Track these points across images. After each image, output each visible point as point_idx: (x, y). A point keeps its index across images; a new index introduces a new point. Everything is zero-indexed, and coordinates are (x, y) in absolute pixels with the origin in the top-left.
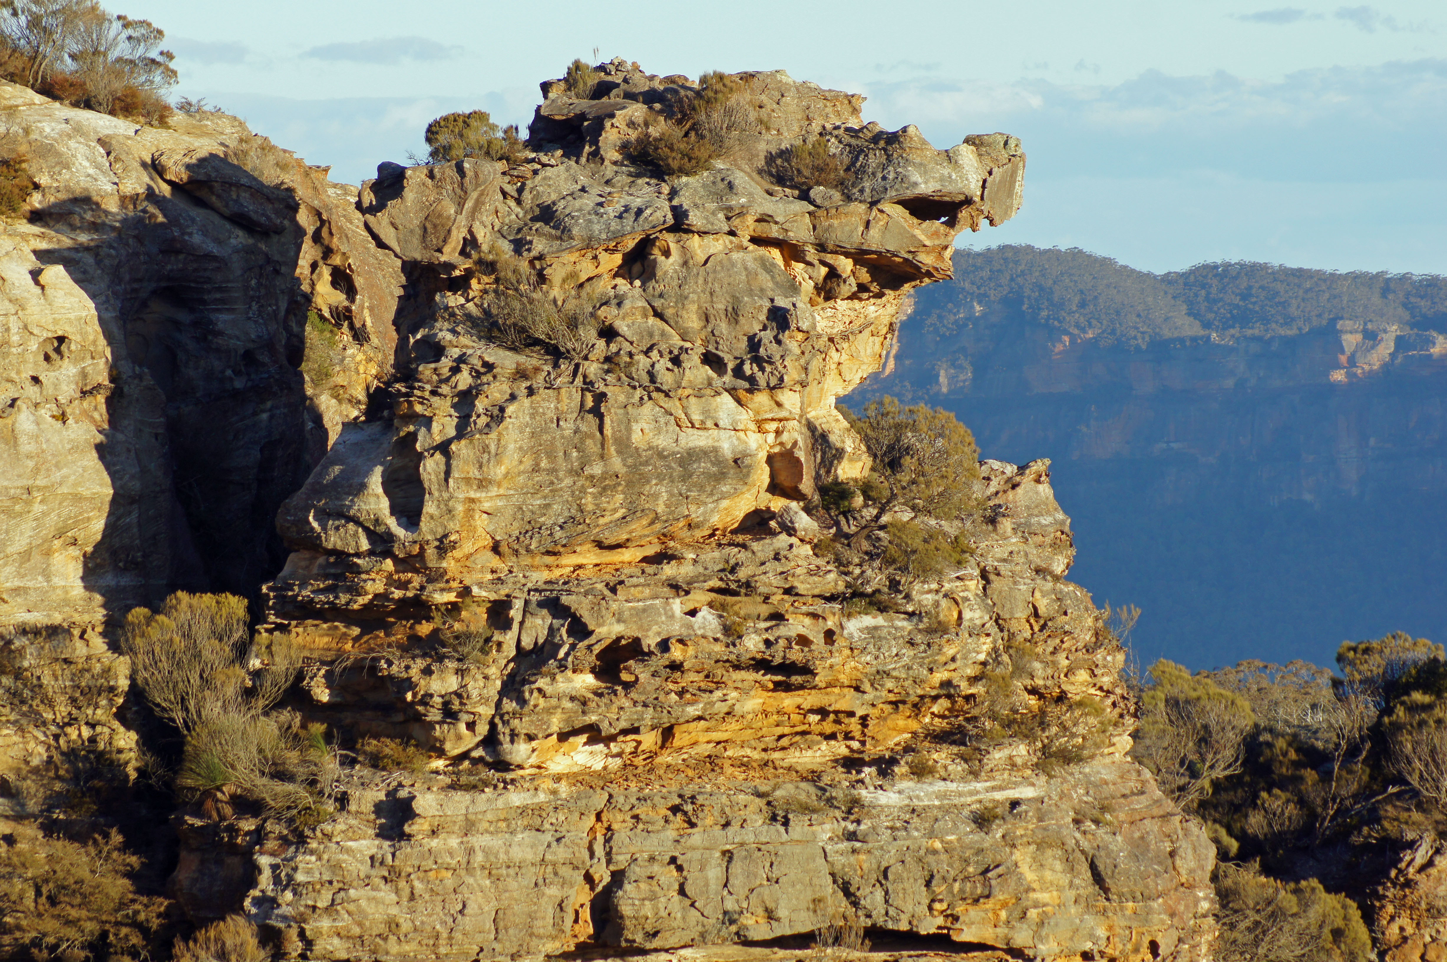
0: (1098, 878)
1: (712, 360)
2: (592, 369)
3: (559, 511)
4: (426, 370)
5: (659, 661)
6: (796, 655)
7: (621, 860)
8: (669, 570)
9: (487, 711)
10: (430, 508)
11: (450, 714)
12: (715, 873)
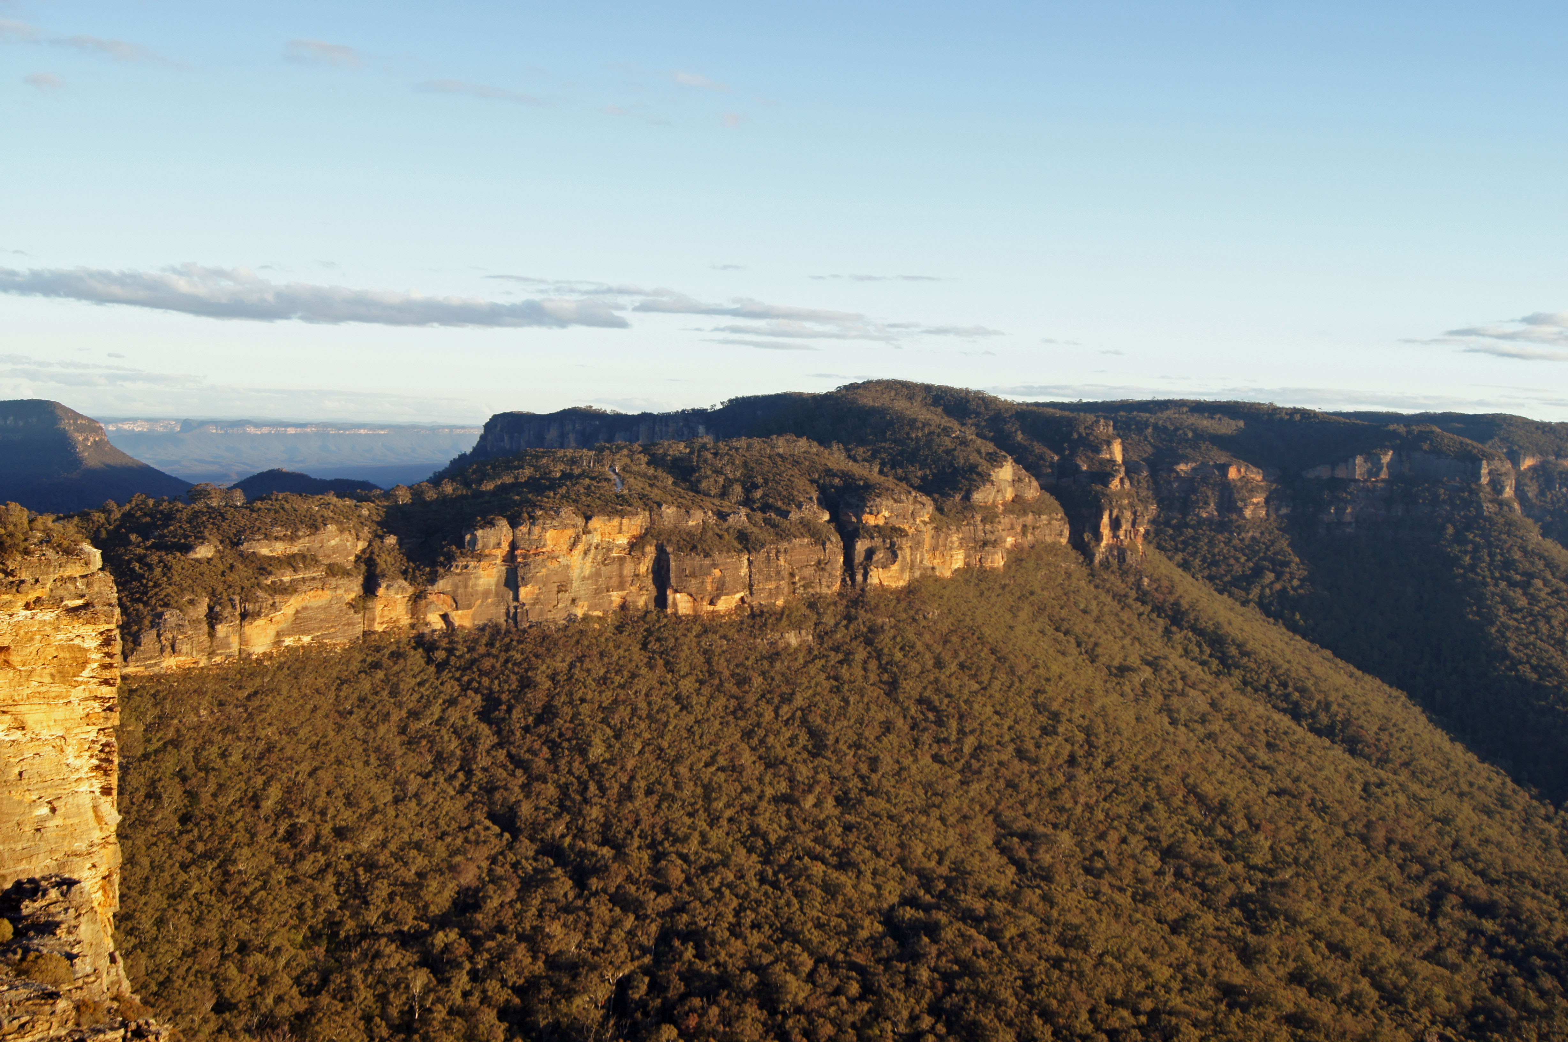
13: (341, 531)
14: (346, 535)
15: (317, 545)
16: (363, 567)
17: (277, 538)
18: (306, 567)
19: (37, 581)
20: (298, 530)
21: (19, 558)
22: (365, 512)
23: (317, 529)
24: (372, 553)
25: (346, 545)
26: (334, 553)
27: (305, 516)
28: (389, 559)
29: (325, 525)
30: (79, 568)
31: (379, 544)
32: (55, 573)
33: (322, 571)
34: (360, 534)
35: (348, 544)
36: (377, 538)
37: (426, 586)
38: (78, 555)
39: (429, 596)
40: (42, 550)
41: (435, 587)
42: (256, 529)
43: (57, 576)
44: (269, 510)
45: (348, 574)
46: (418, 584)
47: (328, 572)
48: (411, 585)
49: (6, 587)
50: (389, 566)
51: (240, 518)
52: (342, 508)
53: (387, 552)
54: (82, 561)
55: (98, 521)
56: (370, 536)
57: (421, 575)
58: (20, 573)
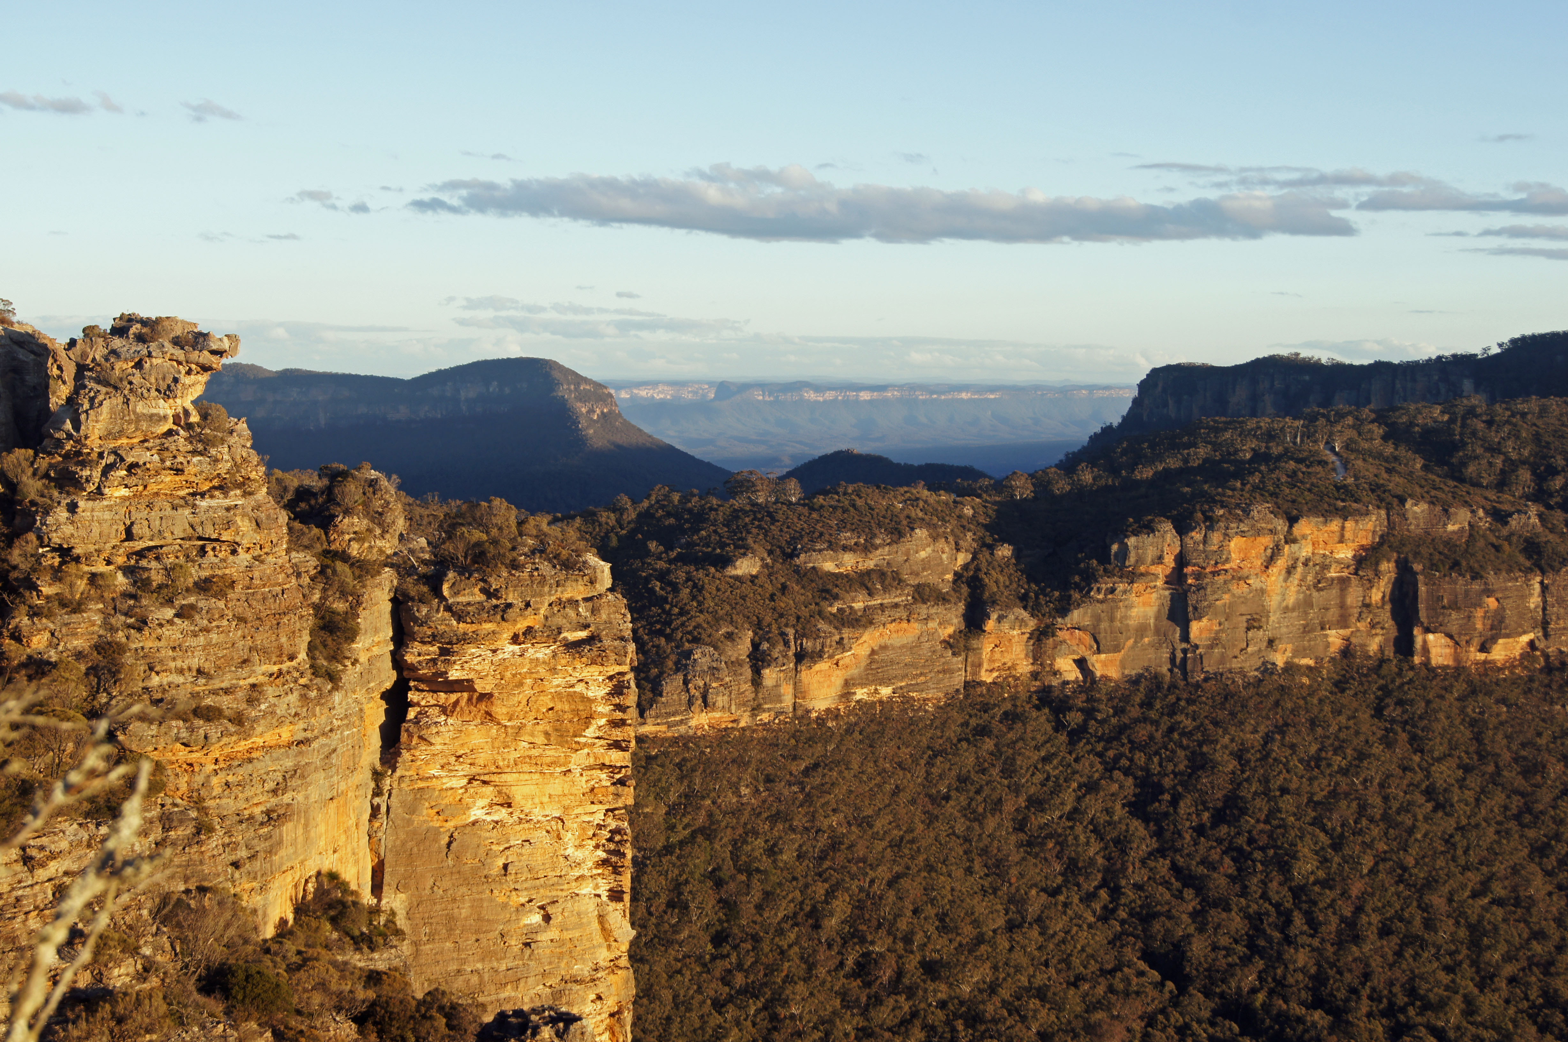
0: (258, 524)
1: (157, 390)
2: (126, 392)
3: (117, 428)
4: (82, 392)
5: (144, 468)
6: (180, 466)
7: (133, 519)
8: (146, 444)
9: (97, 480)
10: (83, 427)
11: (88, 481)
12: (158, 522)
13: (935, 538)
14: (941, 544)
15: (901, 558)
16: (965, 590)
17: (845, 548)
18: (885, 589)
19: (528, 605)
20: (874, 536)
21: (505, 574)
22: (968, 511)
23: (901, 535)
24: (978, 569)
25: (941, 559)
26: (924, 569)
27: (884, 517)
28: (1001, 579)
29: (913, 529)
30: (582, 588)
31: (988, 557)
32: (550, 595)
33: (908, 595)
34: (961, 542)
35: (944, 556)
36: (984, 549)
37: (1054, 618)
38: (580, 570)
39: (1059, 633)
40: (534, 563)
41: (1068, 619)
42: (817, 534)
43: (553, 598)
44: (835, 508)
45: (944, 599)
46: (1044, 615)
47: (917, 596)
48: (1032, 616)
49: (488, 612)
50: (1002, 588)
51: (796, 520)
52: (936, 506)
53: (998, 569)
54: (586, 578)
55: (607, 523)
56: (975, 545)
57: (1047, 602)
58: (506, 594)
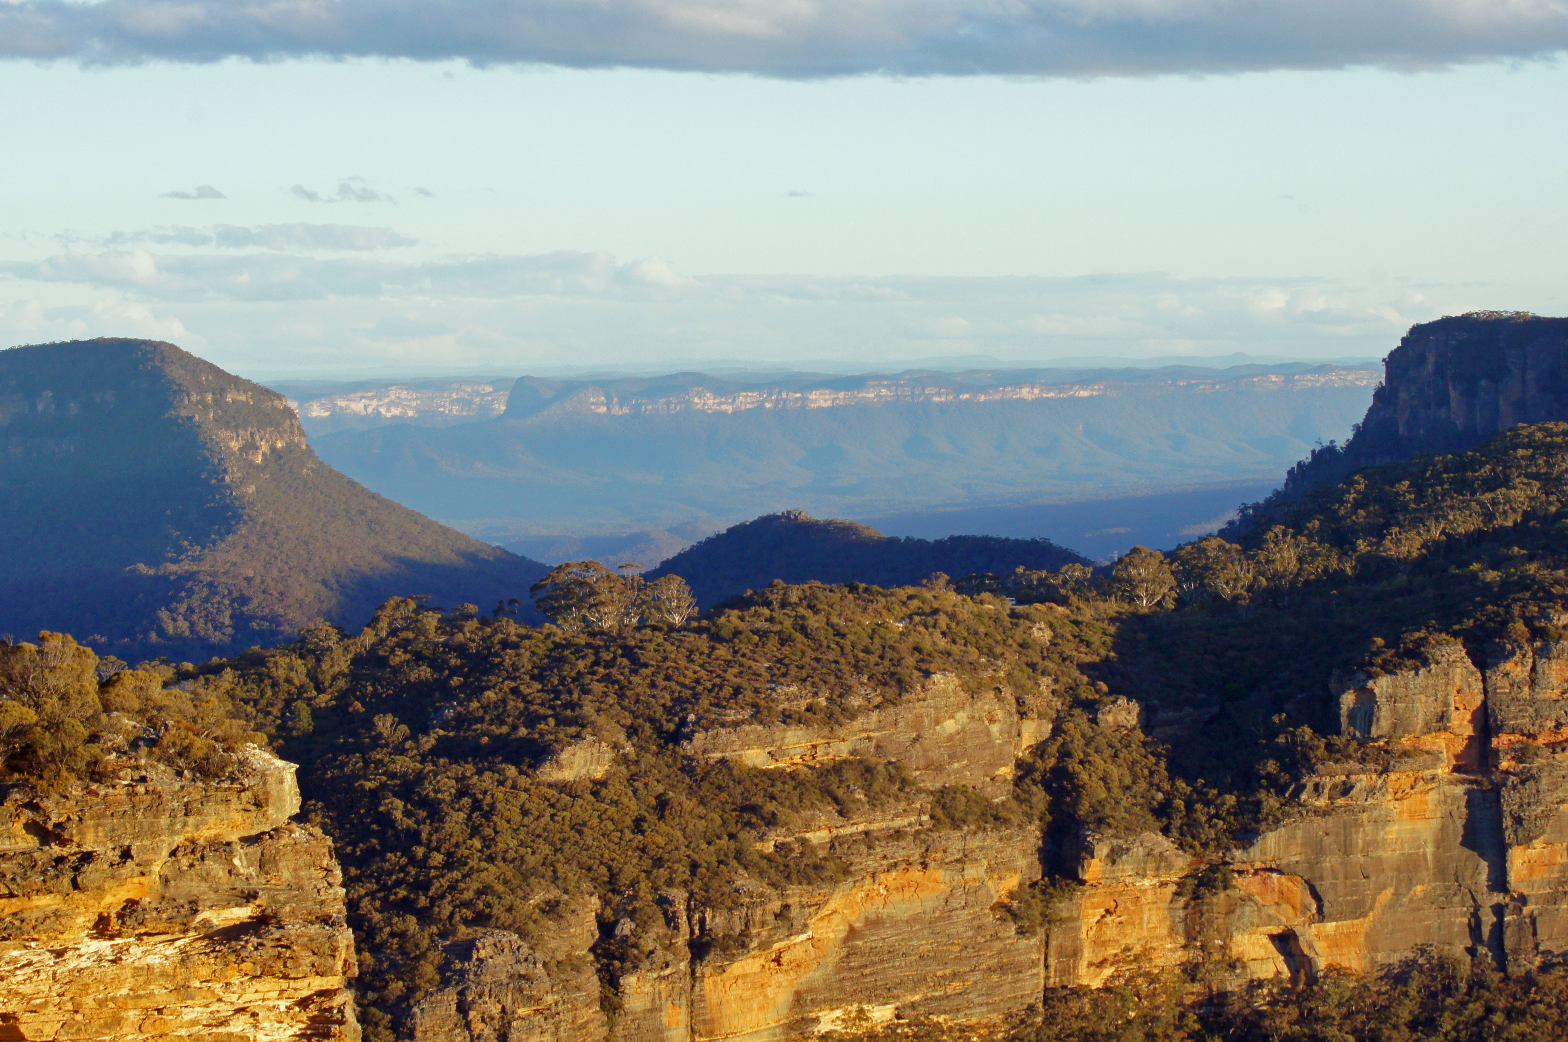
13: (974, 693)
14: (987, 702)
15: (904, 735)
16: (1040, 798)
17: (787, 718)
18: (873, 801)
19: (126, 855)
20: (848, 690)
21: (76, 792)
22: (1041, 634)
23: (902, 686)
24: (1065, 753)
25: (988, 734)
26: (953, 757)
27: (866, 651)
28: (1115, 772)
29: (927, 674)
30: (238, 817)
31: (1085, 726)
32: (173, 833)
33: (921, 812)
34: (1029, 699)
35: (995, 729)
36: (1077, 711)
37: (1228, 849)
38: (233, 780)
39: (1238, 881)
40: (137, 768)
41: (1255, 851)
42: (727, 691)
43: (179, 840)
44: (764, 635)
45: (996, 818)
46: (1205, 845)
47: (939, 813)
48: (1181, 846)
49: (44, 872)
50: (1117, 792)
51: (683, 662)
52: (974, 624)
53: (1109, 752)
54: (246, 796)
55: (289, 681)
56: (1057, 703)
57: (1211, 818)
58: (80, 832)
